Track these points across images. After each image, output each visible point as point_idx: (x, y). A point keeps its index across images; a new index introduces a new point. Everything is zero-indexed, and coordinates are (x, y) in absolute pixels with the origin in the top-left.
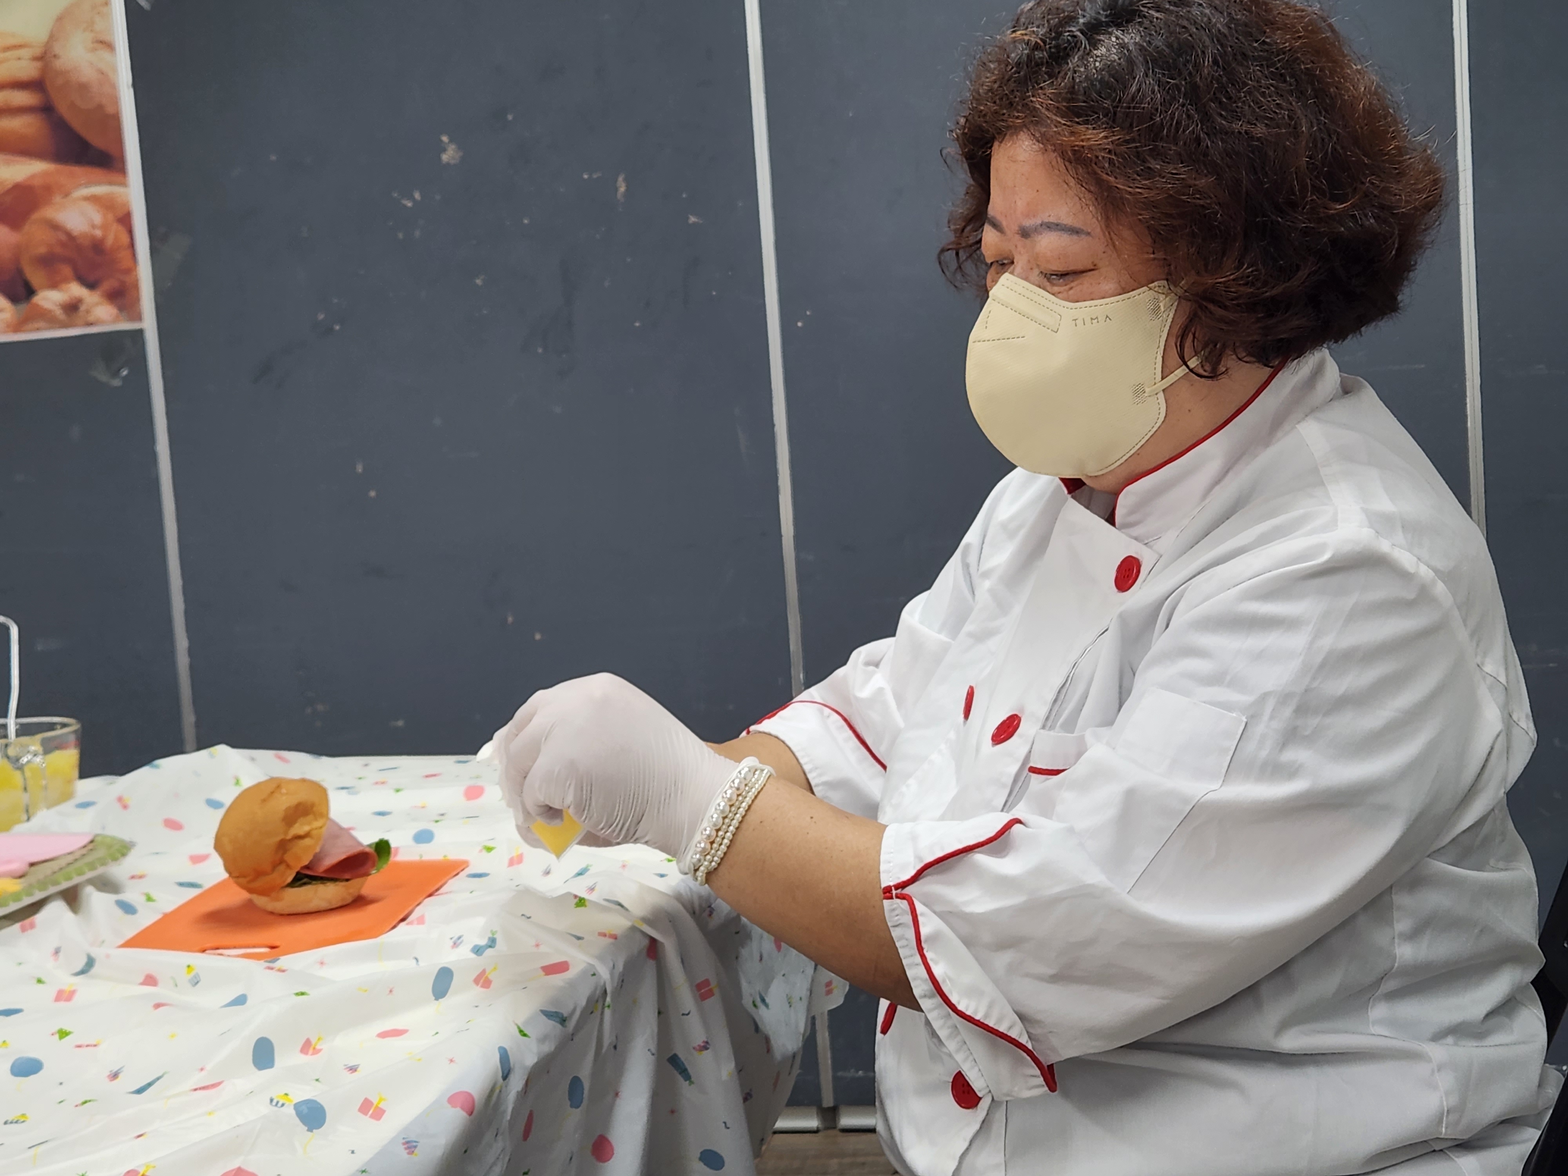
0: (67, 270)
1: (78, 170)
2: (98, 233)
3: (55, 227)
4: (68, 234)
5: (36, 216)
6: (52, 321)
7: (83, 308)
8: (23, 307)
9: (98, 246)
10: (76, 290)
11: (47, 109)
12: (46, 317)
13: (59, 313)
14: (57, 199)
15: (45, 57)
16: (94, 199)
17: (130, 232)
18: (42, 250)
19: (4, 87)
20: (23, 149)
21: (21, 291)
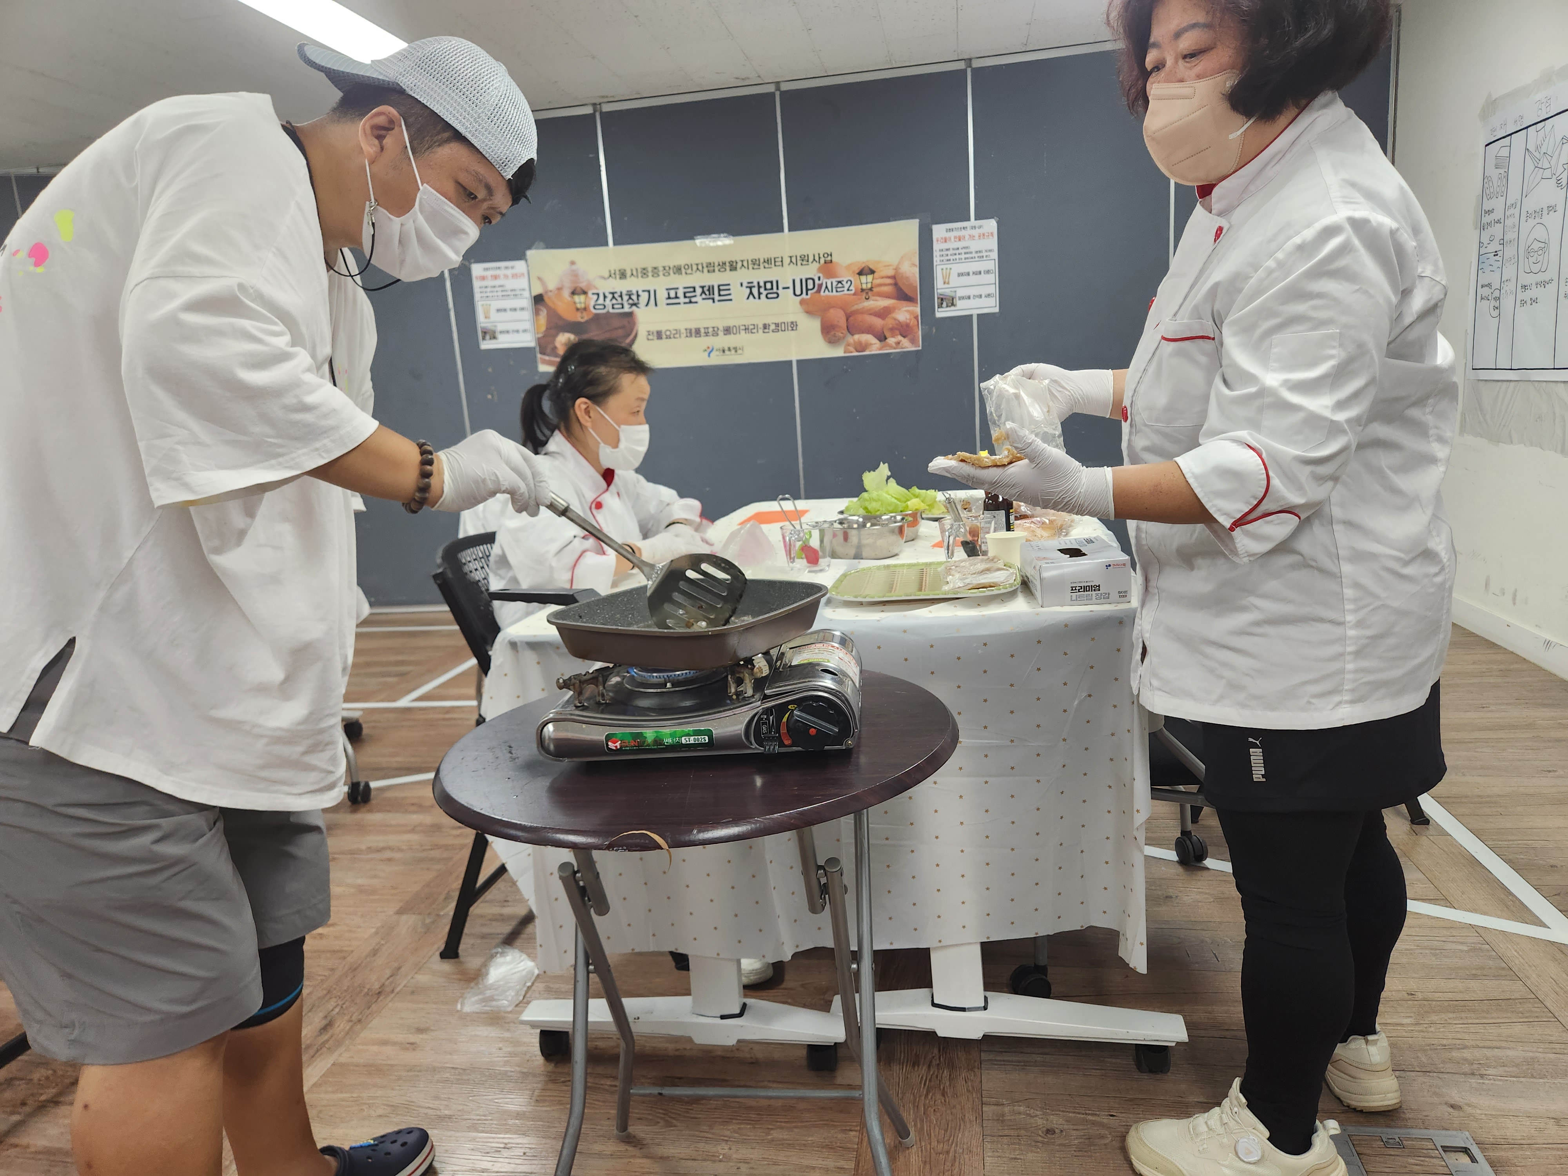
0: (897, 332)
1: (903, 302)
2: (908, 321)
3: (895, 319)
4: (899, 321)
5: (890, 316)
6: (891, 347)
7: (901, 343)
8: (883, 343)
9: (908, 325)
10: (900, 338)
11: (896, 284)
13: (894, 345)
14: (897, 311)
15: (896, 269)
16: (908, 311)
17: (918, 322)
18: (891, 326)
19: (883, 278)
20: (887, 296)
21: (883, 338)
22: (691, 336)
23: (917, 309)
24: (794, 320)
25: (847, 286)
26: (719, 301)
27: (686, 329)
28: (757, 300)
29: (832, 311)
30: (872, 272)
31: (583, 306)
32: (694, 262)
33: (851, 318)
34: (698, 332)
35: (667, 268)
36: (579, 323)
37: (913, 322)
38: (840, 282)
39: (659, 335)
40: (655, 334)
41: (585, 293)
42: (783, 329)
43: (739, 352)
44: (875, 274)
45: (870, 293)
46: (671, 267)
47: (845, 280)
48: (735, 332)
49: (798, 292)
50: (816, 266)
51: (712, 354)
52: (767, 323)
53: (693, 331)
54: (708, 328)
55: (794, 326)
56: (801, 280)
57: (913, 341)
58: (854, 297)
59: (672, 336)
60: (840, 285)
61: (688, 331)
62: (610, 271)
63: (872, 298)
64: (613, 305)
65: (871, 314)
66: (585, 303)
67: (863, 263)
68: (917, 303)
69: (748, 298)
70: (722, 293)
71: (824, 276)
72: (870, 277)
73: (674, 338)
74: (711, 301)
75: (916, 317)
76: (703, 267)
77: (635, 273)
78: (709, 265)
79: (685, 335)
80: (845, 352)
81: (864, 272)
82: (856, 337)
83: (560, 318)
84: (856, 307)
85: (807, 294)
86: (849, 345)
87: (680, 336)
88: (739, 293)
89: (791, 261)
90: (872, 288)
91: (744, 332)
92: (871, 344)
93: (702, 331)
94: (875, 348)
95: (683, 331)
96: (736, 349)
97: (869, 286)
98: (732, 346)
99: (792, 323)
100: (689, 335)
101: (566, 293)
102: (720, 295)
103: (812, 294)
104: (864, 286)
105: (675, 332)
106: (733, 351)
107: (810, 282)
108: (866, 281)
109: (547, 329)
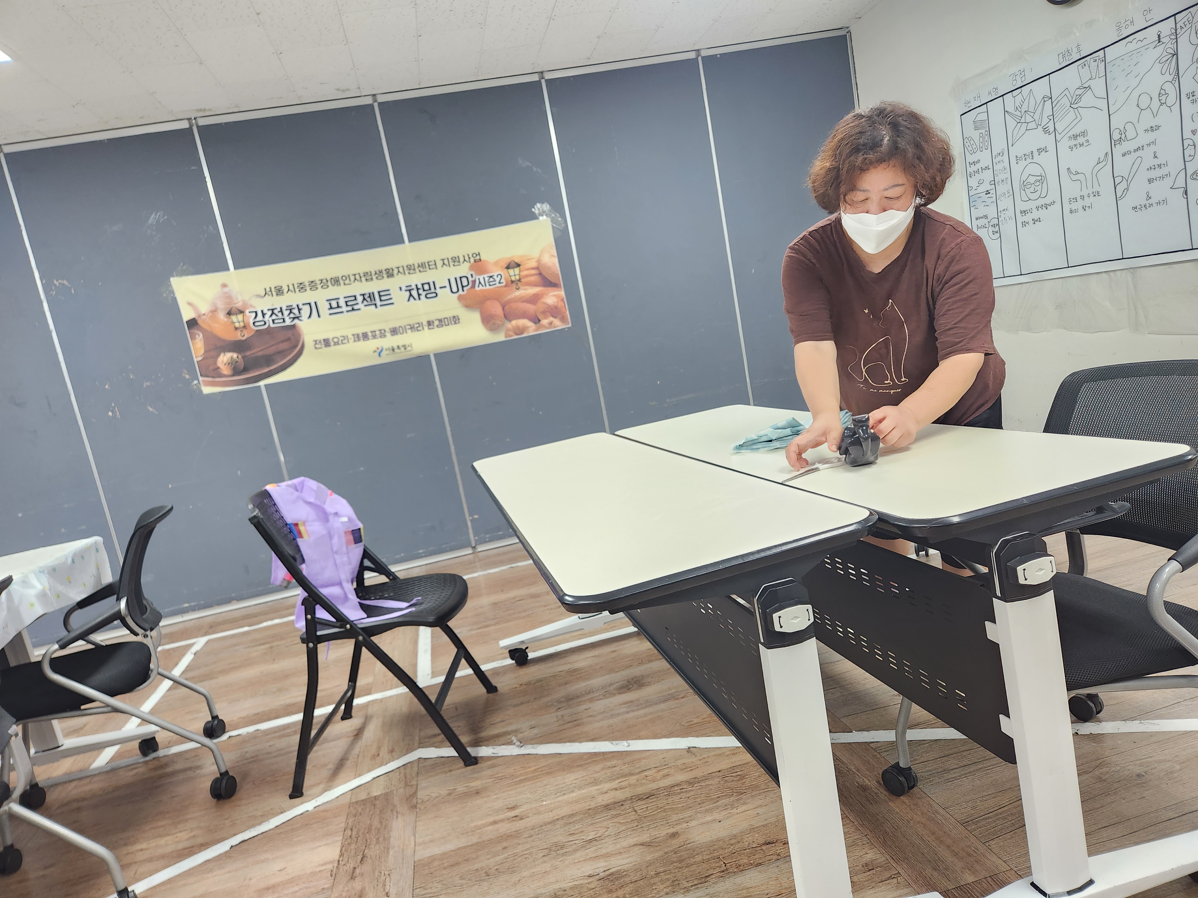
0: (549, 314)
1: (549, 288)
2: (556, 304)
3: (545, 303)
4: (548, 305)
5: (540, 301)
6: (545, 327)
7: (553, 323)
8: (538, 325)
9: (556, 307)
10: (551, 319)
11: (540, 274)
12: (544, 327)
13: (547, 325)
14: (545, 296)
15: (539, 261)
16: (554, 295)
17: (564, 303)
18: (542, 310)
19: (528, 269)
20: (535, 285)
21: (537, 321)
22: (359, 340)
23: (562, 293)
24: (455, 315)
25: (498, 279)
26: (381, 305)
27: (353, 335)
28: (418, 301)
29: (488, 303)
30: (518, 265)
31: (242, 324)
32: (351, 272)
33: (506, 307)
34: (365, 336)
35: (324, 281)
36: (240, 341)
37: (561, 304)
38: (491, 277)
39: (327, 343)
40: (322, 342)
41: (242, 312)
42: (447, 323)
43: (409, 349)
44: (521, 267)
45: (519, 284)
46: (329, 279)
47: (496, 274)
48: (401, 331)
49: (455, 289)
50: (467, 265)
51: (382, 354)
52: (430, 319)
53: (361, 335)
54: (375, 331)
55: (456, 320)
56: (456, 279)
57: (563, 319)
58: (506, 288)
59: (340, 342)
60: (491, 279)
61: (356, 336)
62: (265, 289)
63: (521, 287)
64: (273, 321)
65: (523, 302)
66: (243, 321)
67: (509, 258)
68: (561, 288)
69: (409, 300)
70: (383, 298)
71: (475, 274)
72: (517, 270)
73: (343, 343)
74: (374, 307)
75: (563, 300)
76: (361, 277)
77: (291, 288)
78: (366, 274)
79: (353, 339)
80: (506, 337)
81: (511, 266)
82: (514, 322)
83: (220, 339)
84: (509, 297)
85: (463, 290)
86: (508, 330)
87: (348, 342)
88: (400, 297)
89: (444, 264)
90: (520, 279)
91: (410, 330)
92: (528, 327)
93: (370, 334)
94: (532, 330)
95: (350, 336)
96: (405, 347)
97: (517, 277)
98: (400, 344)
99: (454, 317)
100: (357, 339)
101: (222, 316)
102: (381, 300)
103: (467, 290)
104: (513, 278)
105: (342, 338)
106: (402, 349)
107: (464, 280)
108: (514, 273)
109: (205, 352)
